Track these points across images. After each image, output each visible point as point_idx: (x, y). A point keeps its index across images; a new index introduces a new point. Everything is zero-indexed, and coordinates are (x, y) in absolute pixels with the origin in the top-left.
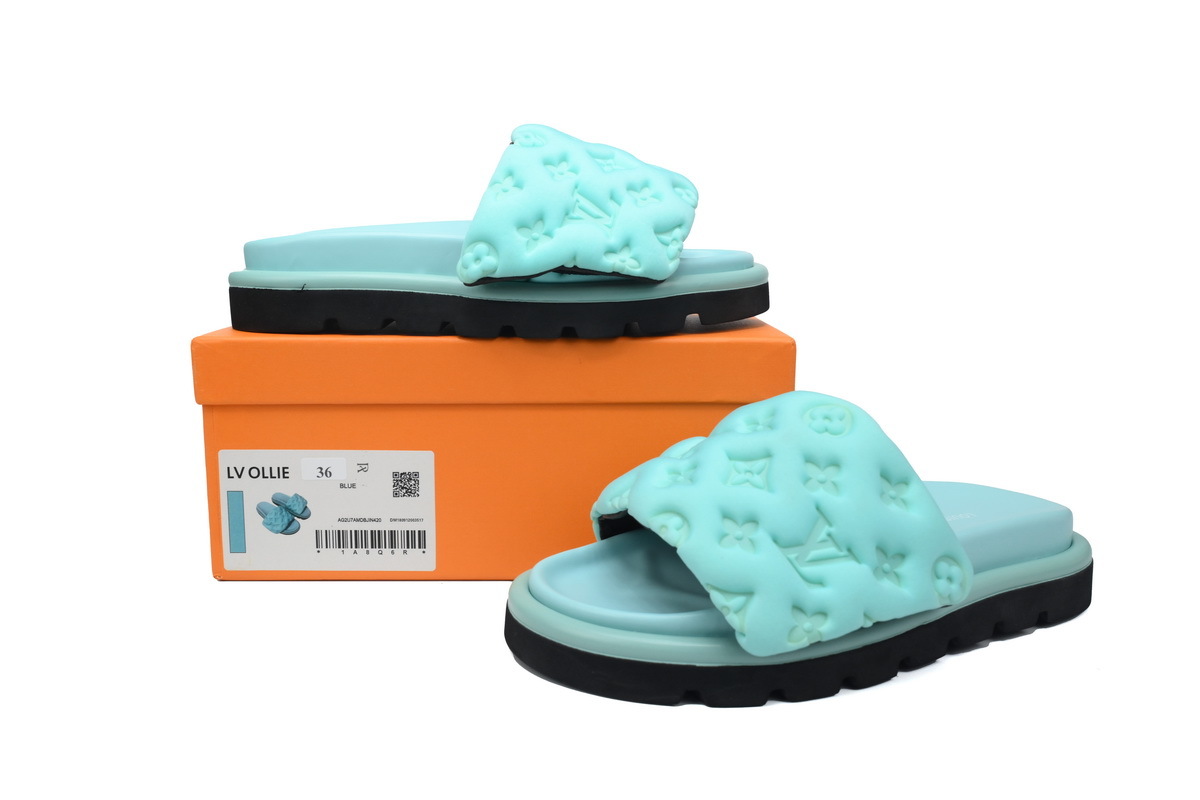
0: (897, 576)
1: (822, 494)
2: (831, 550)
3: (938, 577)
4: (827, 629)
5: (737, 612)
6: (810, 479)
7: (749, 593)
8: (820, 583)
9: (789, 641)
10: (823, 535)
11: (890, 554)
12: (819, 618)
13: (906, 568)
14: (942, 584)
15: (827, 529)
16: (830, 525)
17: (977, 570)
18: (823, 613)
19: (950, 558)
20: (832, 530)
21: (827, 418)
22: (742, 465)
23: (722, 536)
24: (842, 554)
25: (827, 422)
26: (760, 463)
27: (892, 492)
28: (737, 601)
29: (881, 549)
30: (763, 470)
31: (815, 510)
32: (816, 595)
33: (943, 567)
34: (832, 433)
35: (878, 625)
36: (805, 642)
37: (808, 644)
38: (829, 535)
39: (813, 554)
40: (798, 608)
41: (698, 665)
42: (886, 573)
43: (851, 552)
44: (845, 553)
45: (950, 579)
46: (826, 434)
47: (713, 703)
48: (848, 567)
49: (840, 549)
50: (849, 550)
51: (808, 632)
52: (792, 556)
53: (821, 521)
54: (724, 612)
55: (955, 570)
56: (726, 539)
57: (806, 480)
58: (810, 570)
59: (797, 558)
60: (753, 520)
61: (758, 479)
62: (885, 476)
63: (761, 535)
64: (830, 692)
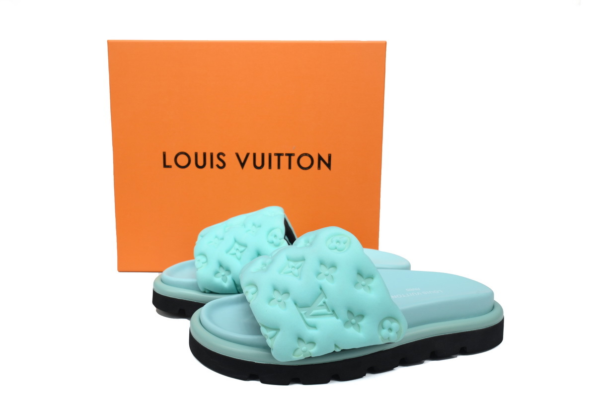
0: (359, 326)
1: (325, 282)
2: (324, 311)
3: (383, 328)
4: (314, 351)
5: (271, 338)
6: (321, 273)
7: (277, 330)
8: (314, 327)
9: (293, 355)
10: (321, 303)
11: (354, 315)
12: (311, 345)
13: (363, 323)
14: (385, 332)
15: (324, 299)
16: (326, 298)
17: (410, 326)
18: (312, 343)
19: (392, 318)
20: (326, 300)
21: (338, 242)
22: (292, 264)
23: (271, 300)
24: (329, 313)
25: (337, 245)
26: (299, 263)
27: (363, 283)
28: (271, 333)
29: (350, 312)
30: (300, 267)
31: (319, 290)
32: (311, 333)
33: (387, 323)
34: (339, 250)
35: (343, 351)
36: (302, 357)
37: (304, 358)
38: (324, 303)
39: (315, 312)
40: (300, 339)
41: (256, 362)
42: (353, 324)
43: (334, 313)
44: (331, 312)
45: (390, 329)
46: (336, 250)
47: (264, 381)
48: (332, 320)
49: (328, 310)
50: (333, 311)
51: (304, 352)
52: (303, 312)
53: (322, 295)
54: (266, 337)
55: (394, 325)
56: (273, 301)
57: (318, 274)
58: (310, 320)
59: (305, 314)
60: (286, 292)
61: (296, 271)
62: (360, 274)
63: (289, 301)
64: (326, 381)
